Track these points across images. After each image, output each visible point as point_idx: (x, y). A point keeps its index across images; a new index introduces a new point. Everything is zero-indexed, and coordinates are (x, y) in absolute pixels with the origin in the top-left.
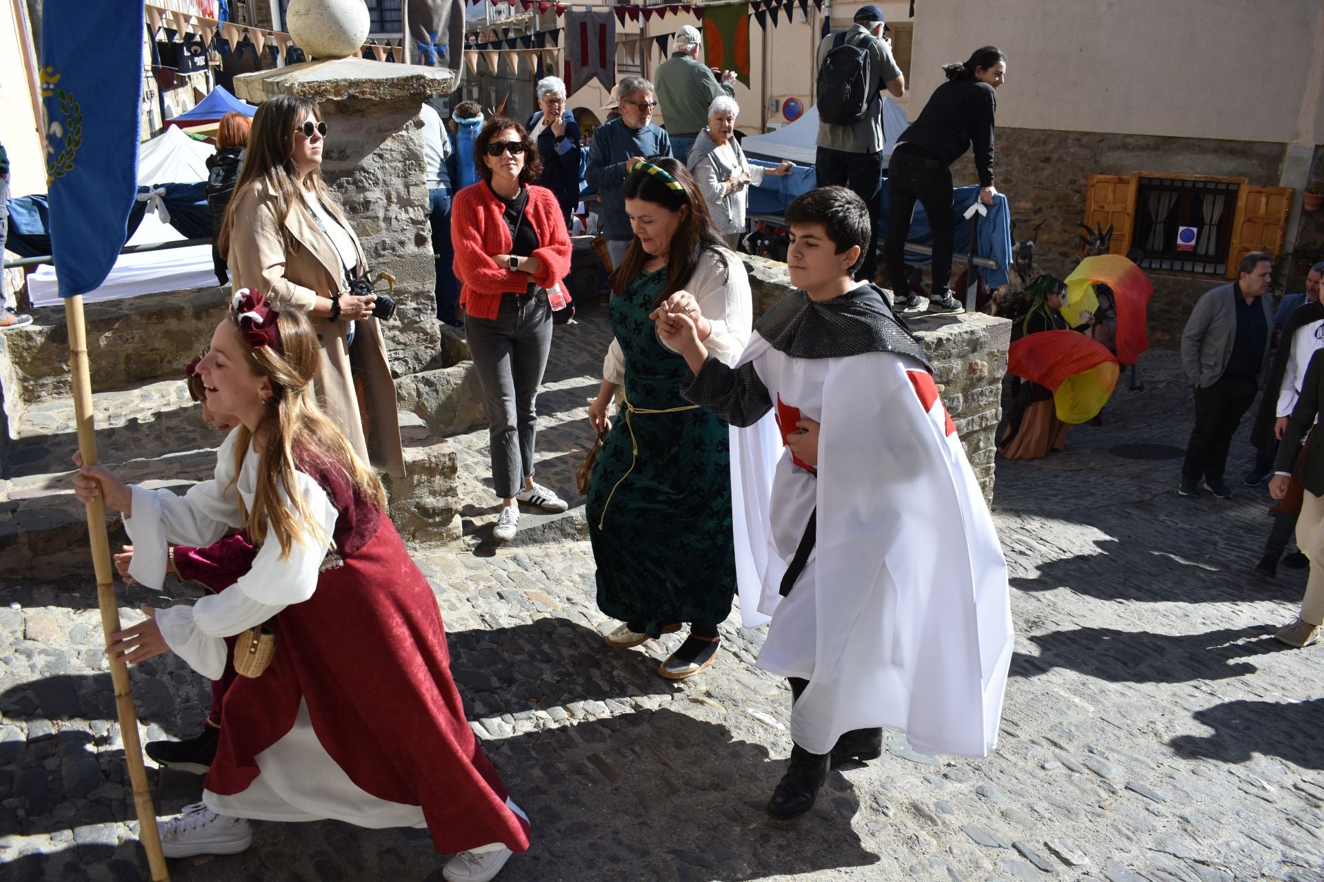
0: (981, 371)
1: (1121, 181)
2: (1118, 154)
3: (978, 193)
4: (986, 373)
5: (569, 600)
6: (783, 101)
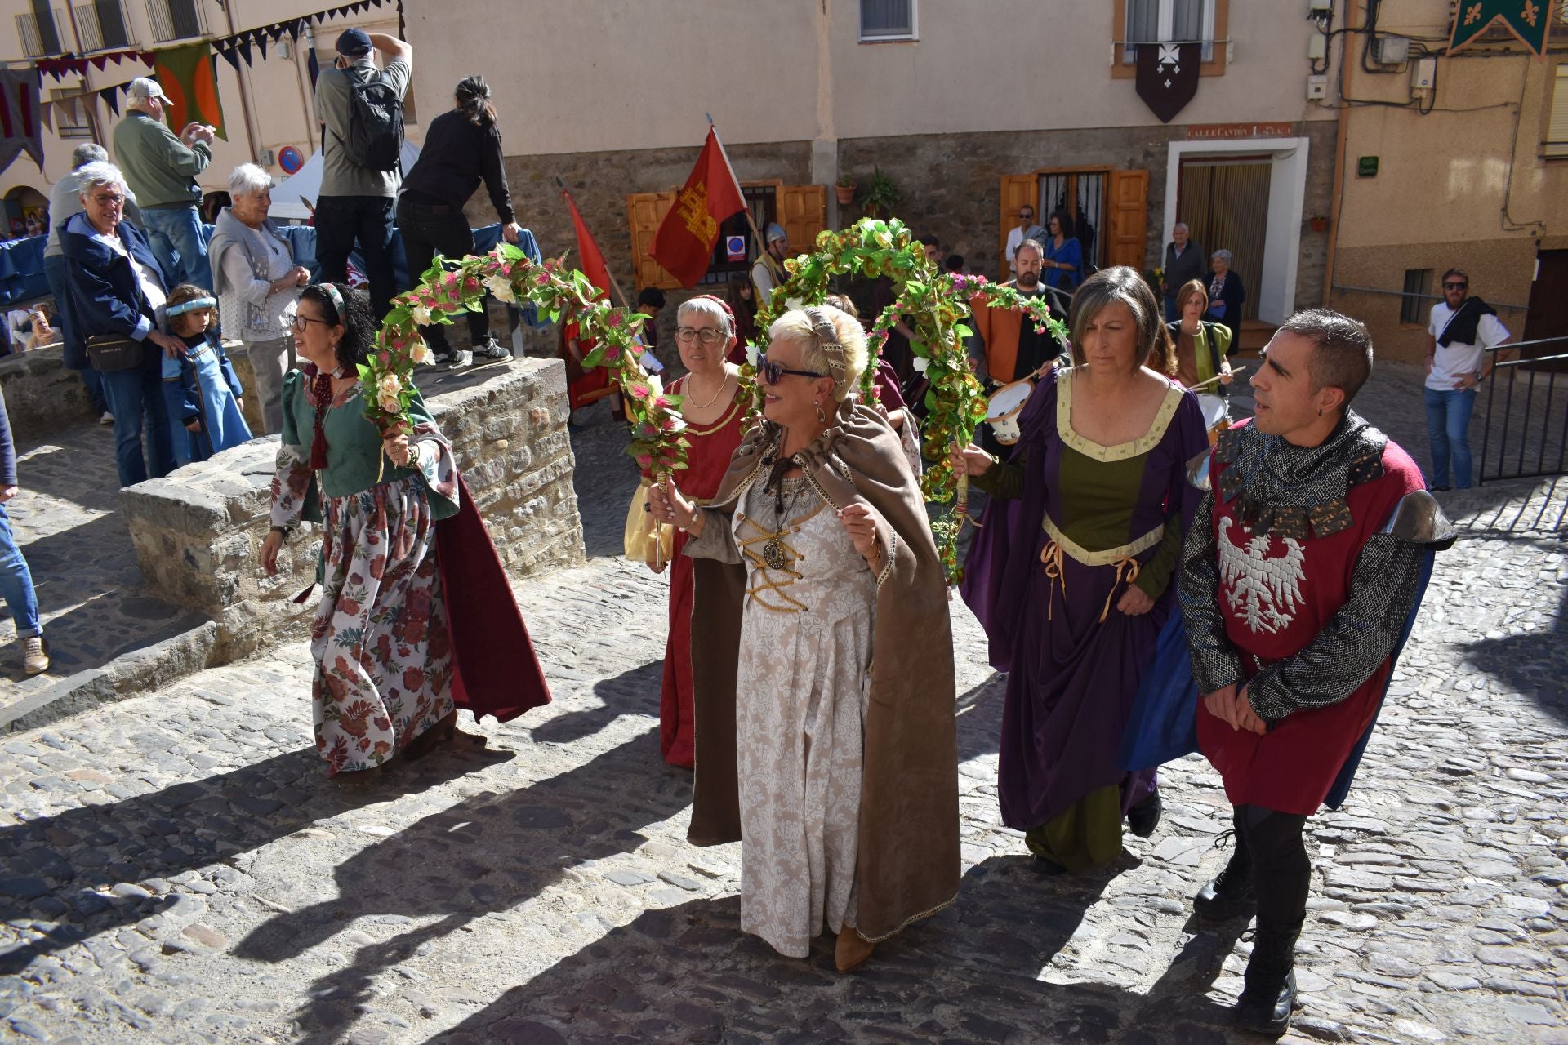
0: (543, 418)
1: (660, 197)
2: (652, 170)
3: (501, 232)
4: (549, 420)
5: (123, 769)
6: (277, 152)
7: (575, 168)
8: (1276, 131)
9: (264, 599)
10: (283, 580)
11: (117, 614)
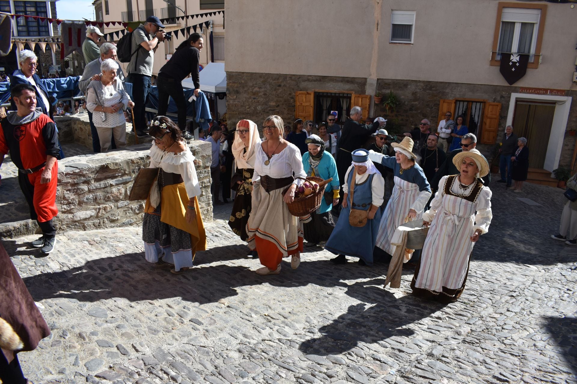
0: (198, 163)
1: (308, 93)
2: (306, 83)
3: (194, 92)
4: (201, 164)
7: (278, 79)
8: (558, 93)
9: (63, 212)
10: (73, 207)
11: (13, 210)
